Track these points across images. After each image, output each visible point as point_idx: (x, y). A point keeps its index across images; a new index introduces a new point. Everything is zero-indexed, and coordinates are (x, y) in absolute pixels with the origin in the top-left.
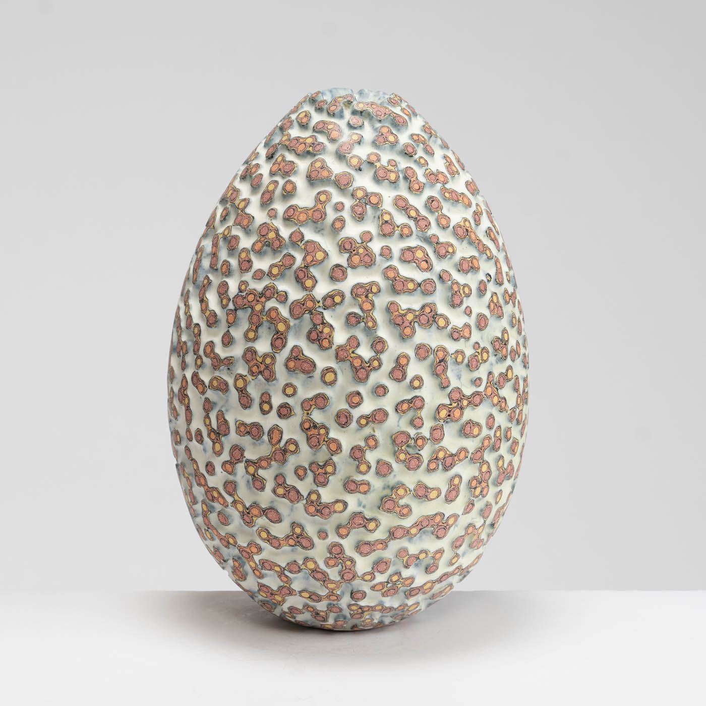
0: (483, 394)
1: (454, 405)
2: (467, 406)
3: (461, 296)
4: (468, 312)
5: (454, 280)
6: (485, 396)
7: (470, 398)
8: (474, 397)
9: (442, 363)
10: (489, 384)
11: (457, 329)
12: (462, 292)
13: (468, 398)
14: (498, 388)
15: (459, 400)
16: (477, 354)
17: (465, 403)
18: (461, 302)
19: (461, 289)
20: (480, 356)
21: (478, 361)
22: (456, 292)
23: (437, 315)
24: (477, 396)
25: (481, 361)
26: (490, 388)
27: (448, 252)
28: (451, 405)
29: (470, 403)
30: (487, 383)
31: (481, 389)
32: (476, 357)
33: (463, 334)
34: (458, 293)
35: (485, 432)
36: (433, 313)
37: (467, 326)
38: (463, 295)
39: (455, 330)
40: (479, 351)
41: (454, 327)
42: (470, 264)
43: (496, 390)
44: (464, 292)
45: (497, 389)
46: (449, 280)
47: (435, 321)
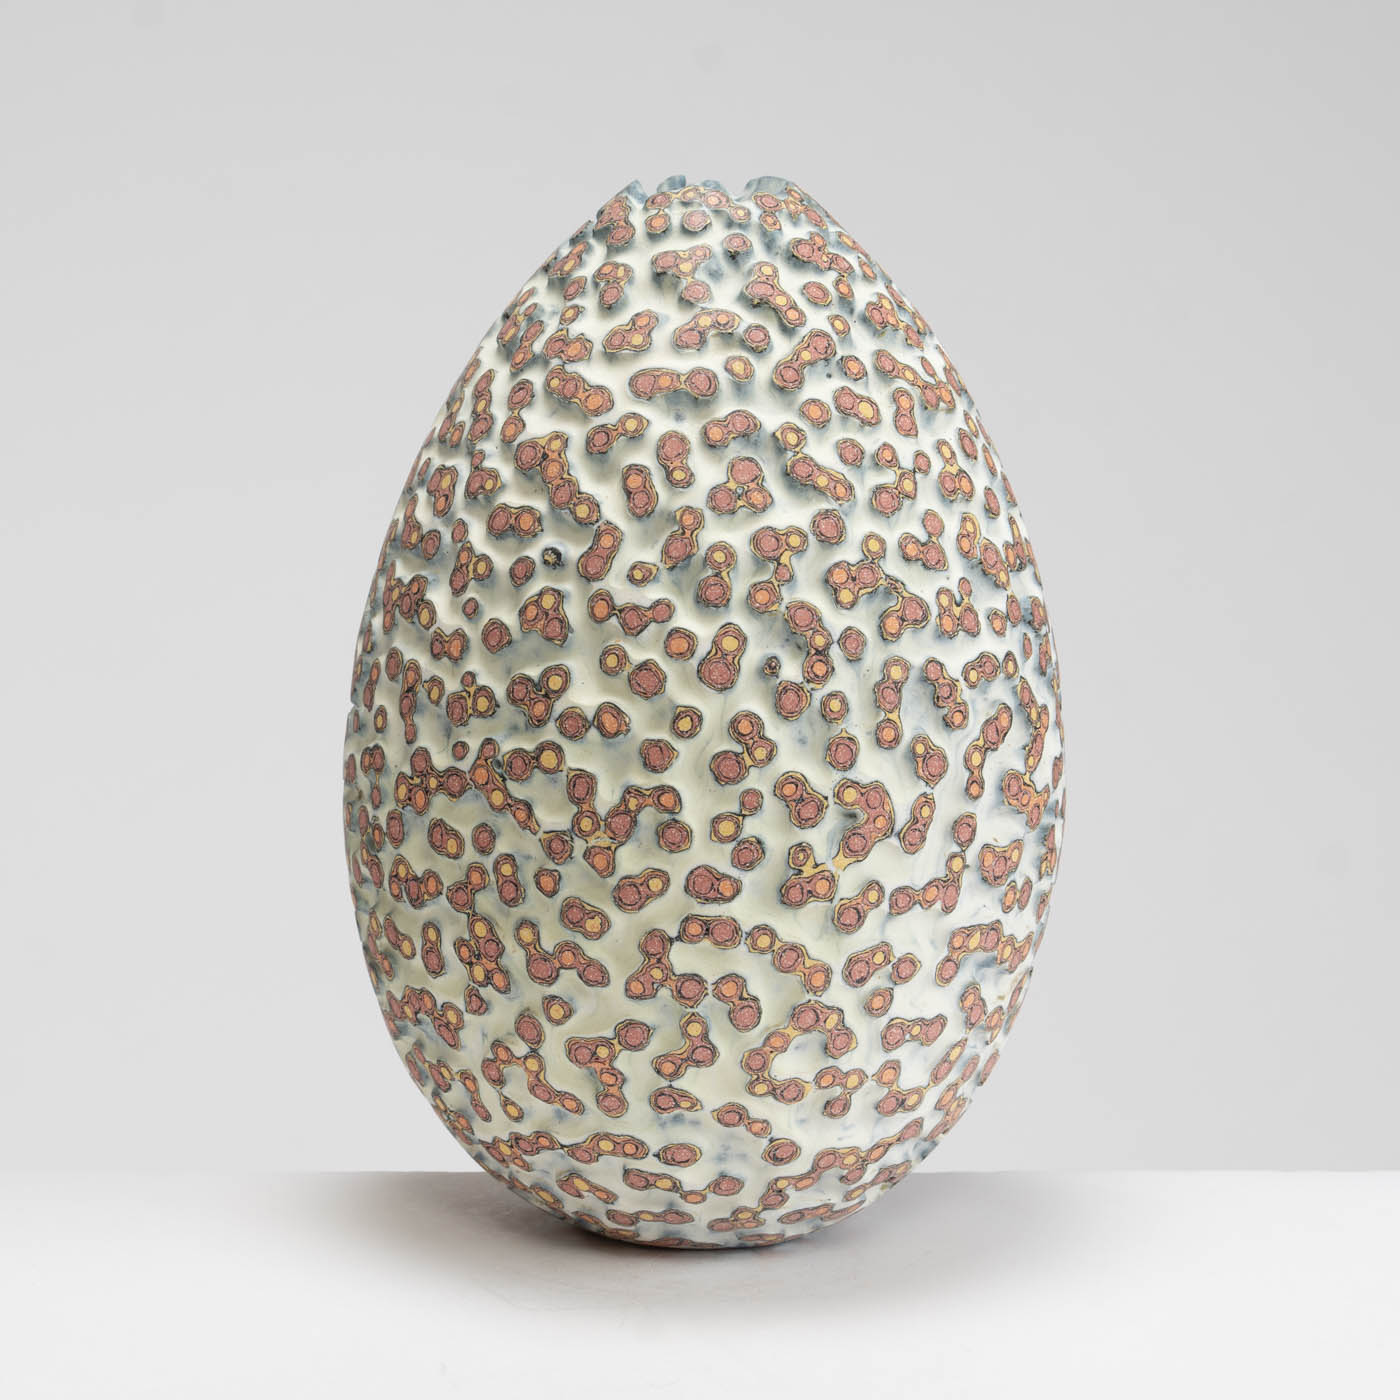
0: (468, 776)
1: (417, 781)
2: (437, 790)
3: (468, 576)
4: (472, 611)
5: (469, 542)
6: (471, 782)
7: (442, 777)
8: (448, 778)
9: (410, 694)
10: (481, 762)
11: (441, 637)
12: (471, 567)
13: (439, 775)
14: (506, 776)
15: (424, 775)
16: (464, 694)
17: (433, 783)
18: (463, 587)
19: (473, 562)
20: (470, 702)
21: (464, 709)
22: (462, 566)
23: (422, 600)
24: (454, 777)
25: (470, 711)
26: (483, 771)
27: (482, 487)
28: (412, 778)
29: (440, 786)
30: (478, 758)
31: (465, 765)
32: (462, 701)
33: (449, 649)
34: (464, 568)
35: (470, 855)
36: (418, 596)
37: (459, 634)
38: (471, 575)
39: (439, 637)
40: (472, 690)
41: (439, 631)
42: (512, 521)
43: (500, 780)
44: (475, 570)
45: (502, 776)
46: (460, 541)
47: (416, 611)
